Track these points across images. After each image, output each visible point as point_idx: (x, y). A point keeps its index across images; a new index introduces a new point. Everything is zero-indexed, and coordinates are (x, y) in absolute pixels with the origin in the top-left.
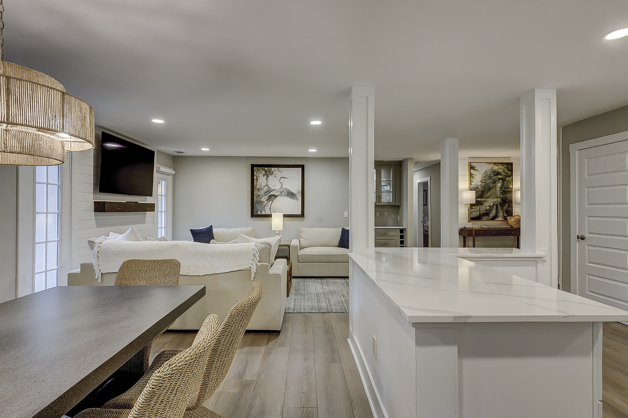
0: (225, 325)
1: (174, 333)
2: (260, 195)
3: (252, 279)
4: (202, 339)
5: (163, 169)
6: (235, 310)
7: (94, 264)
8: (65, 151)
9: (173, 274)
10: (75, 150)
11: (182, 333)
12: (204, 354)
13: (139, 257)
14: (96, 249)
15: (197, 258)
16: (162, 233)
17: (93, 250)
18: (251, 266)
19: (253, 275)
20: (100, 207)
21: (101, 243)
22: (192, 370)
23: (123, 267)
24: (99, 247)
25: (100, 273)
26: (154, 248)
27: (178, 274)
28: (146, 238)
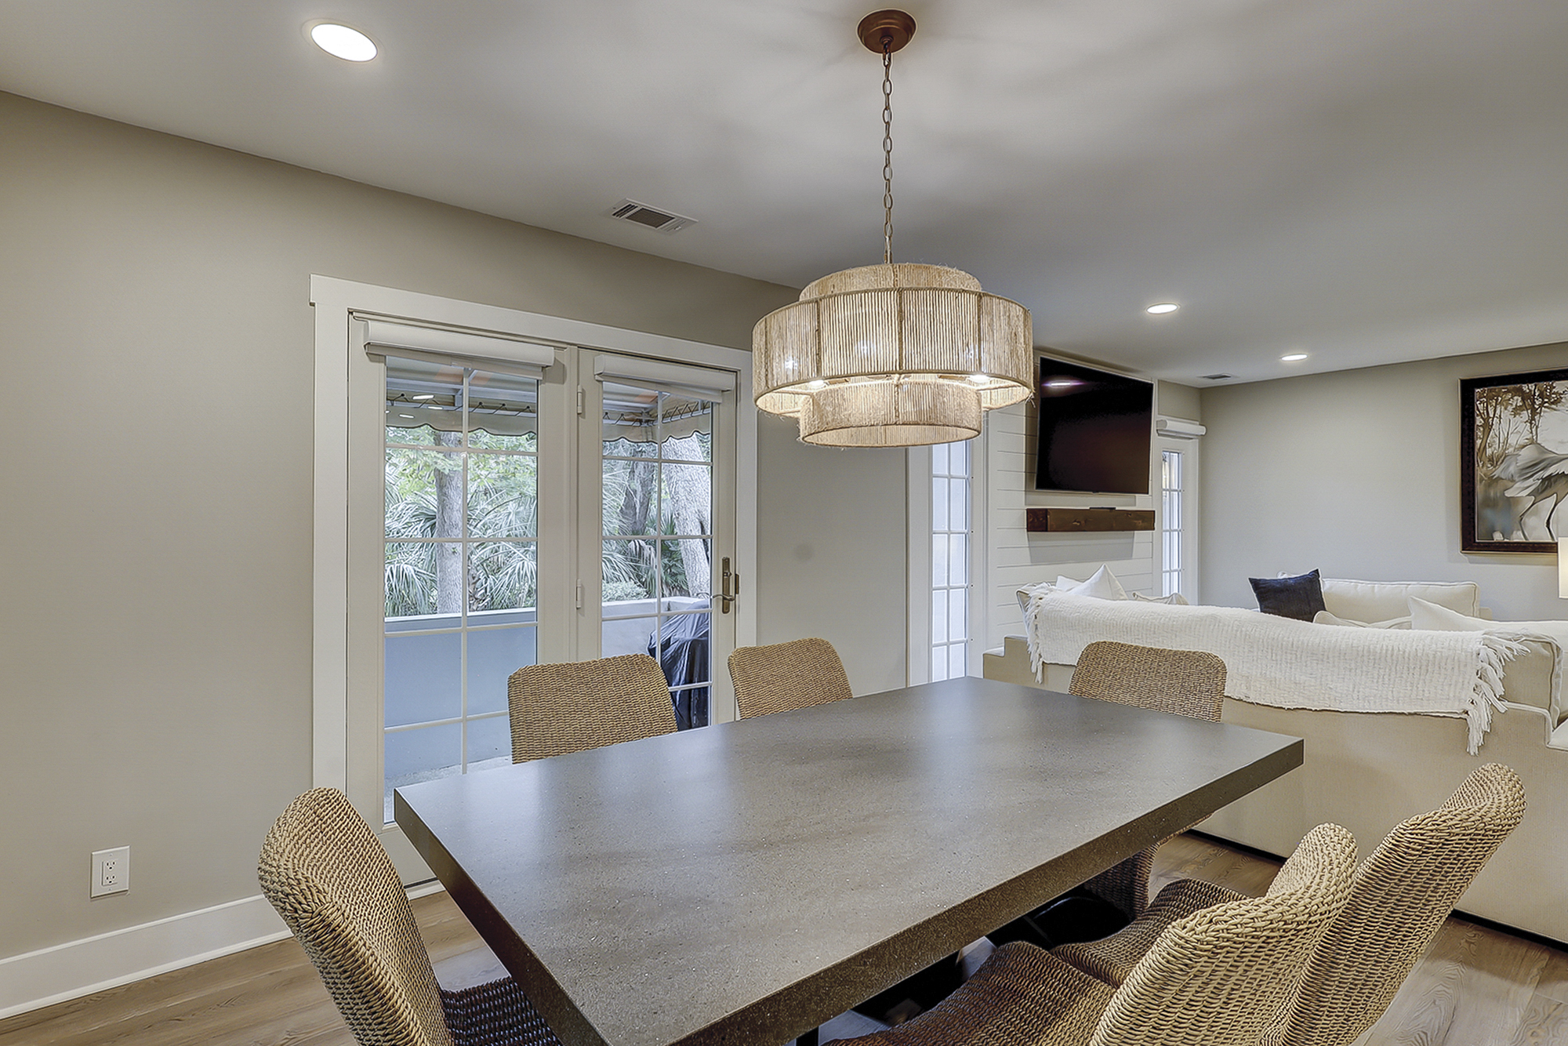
0: (1373, 867)
1: (1207, 843)
2: (1499, 478)
3: (1473, 750)
4: (1300, 886)
5: (1173, 425)
6: (1410, 834)
7: (1028, 640)
8: (983, 409)
9: (1207, 691)
10: (998, 406)
11: (1230, 850)
12: (1308, 929)
13: (1120, 637)
14: (1032, 610)
15: (1274, 658)
16: (1171, 584)
17: (1026, 611)
18: (1469, 707)
19: (1476, 738)
20: (1038, 521)
21: (1041, 599)
22: (1272, 959)
23: (1087, 657)
24: (1038, 606)
25: (1041, 663)
26: (1154, 619)
27: (1221, 692)
28: (1134, 594)
